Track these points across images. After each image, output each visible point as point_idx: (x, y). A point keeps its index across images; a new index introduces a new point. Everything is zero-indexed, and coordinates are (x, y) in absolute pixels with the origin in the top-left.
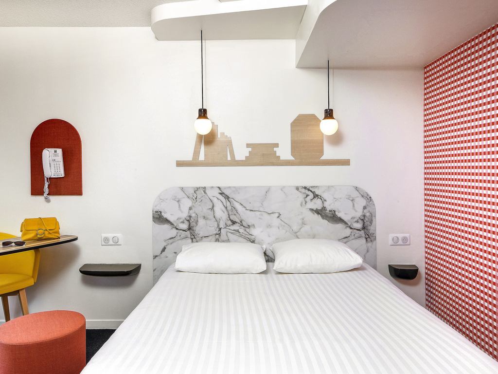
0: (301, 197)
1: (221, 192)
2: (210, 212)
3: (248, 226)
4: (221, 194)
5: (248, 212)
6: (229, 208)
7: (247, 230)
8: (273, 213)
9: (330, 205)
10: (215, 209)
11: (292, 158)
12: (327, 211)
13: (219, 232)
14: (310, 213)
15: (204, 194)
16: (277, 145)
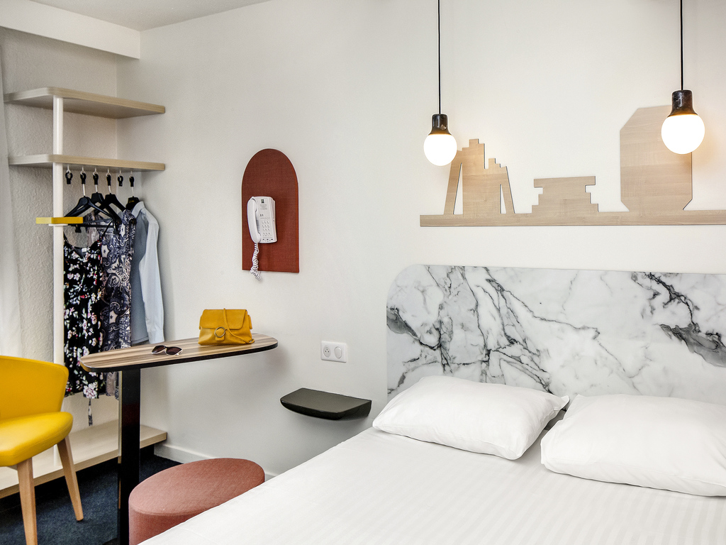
0: (642, 296)
1: (489, 278)
2: (472, 316)
3: (538, 351)
4: (489, 281)
5: (538, 321)
6: (504, 311)
7: (536, 359)
8: (584, 328)
9: (707, 321)
10: (480, 310)
11: (622, 208)
12: (702, 334)
13: (487, 357)
14: (662, 335)
15: (462, 281)
16: (592, 181)
